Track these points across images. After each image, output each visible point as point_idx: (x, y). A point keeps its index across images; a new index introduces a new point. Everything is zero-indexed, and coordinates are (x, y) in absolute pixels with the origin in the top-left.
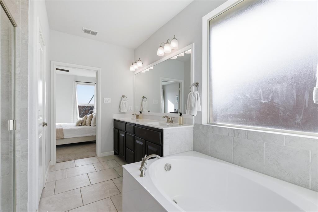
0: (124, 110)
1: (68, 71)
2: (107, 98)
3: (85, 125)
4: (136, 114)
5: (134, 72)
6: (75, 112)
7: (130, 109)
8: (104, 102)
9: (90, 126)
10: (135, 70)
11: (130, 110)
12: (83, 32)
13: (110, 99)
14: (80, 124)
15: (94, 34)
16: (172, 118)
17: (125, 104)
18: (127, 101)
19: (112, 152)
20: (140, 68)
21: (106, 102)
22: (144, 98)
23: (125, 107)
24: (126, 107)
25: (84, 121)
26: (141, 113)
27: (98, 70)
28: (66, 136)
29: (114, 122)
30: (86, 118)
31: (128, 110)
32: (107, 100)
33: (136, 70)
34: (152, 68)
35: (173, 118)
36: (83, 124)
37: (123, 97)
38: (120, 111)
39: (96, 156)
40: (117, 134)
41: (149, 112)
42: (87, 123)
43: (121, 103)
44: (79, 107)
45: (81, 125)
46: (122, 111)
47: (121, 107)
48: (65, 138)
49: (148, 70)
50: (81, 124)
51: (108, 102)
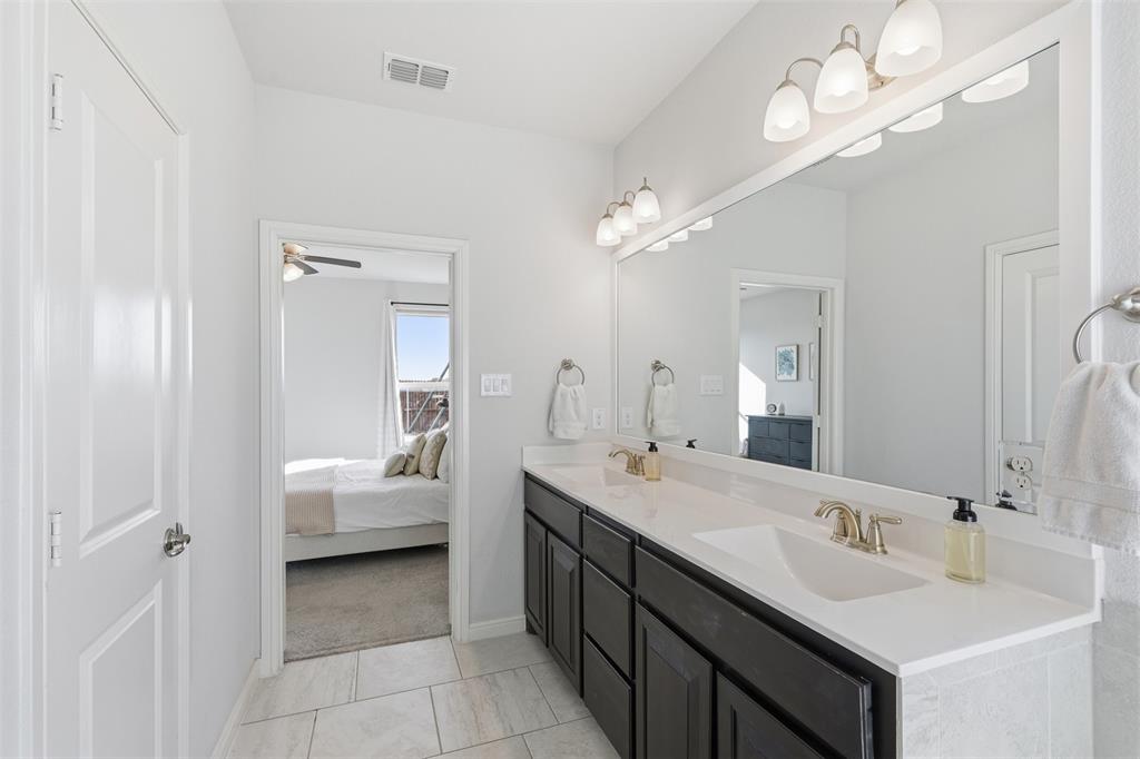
0: (571, 428)
1: (357, 265)
2: (492, 377)
3: (418, 472)
4: (625, 452)
5: (615, 249)
6: (390, 415)
7: (595, 420)
8: (484, 393)
9: (436, 477)
10: (619, 241)
11: (595, 426)
12: (387, 74)
13: (508, 377)
14: (399, 467)
15: (435, 79)
16: (874, 521)
17: (576, 400)
18: (582, 387)
19: (518, 621)
20: (643, 227)
21: (492, 393)
22: (657, 367)
23: (573, 414)
24: (577, 412)
25: (413, 457)
26: (653, 448)
27: (453, 250)
28: (346, 522)
29: (526, 484)
30: (421, 443)
31: (586, 429)
32: (496, 383)
33: (622, 237)
34: (707, 223)
35: (888, 521)
36: (411, 469)
37: (567, 365)
38: (552, 433)
39: (450, 634)
40: (540, 544)
41: (690, 445)
42: (425, 467)
43: (558, 398)
44: (403, 395)
45: (402, 473)
46: (560, 434)
47: (557, 417)
48: (338, 530)
49: (683, 235)
50: (402, 467)
51: (501, 393)
